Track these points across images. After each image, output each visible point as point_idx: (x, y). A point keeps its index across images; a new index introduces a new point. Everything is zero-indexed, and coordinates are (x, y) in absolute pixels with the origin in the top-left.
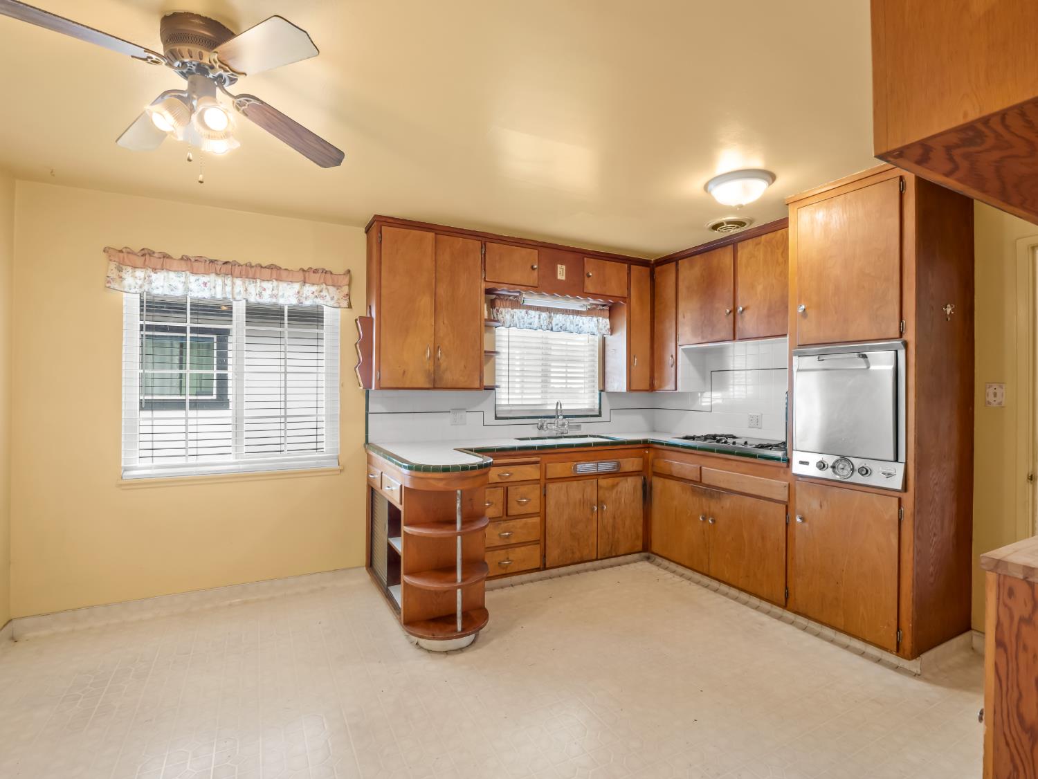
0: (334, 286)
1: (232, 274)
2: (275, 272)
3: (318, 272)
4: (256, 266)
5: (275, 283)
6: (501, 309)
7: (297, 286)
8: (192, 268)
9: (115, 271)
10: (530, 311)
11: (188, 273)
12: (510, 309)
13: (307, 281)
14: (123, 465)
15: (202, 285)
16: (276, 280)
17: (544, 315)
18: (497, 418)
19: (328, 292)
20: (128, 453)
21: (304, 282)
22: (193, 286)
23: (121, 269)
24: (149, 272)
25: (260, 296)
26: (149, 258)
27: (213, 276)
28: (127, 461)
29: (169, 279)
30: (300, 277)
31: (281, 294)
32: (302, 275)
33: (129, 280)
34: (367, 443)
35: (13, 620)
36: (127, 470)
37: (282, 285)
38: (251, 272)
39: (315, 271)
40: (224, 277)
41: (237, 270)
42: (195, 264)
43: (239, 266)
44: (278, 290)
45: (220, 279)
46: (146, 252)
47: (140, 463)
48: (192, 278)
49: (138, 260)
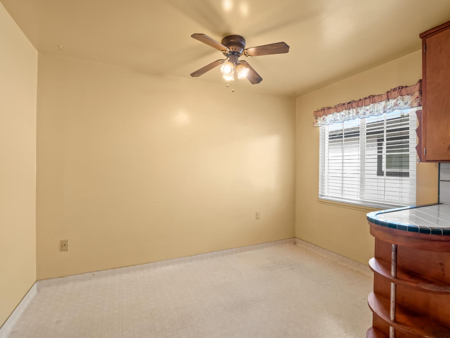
0: (408, 95)
1: (352, 107)
2: (371, 99)
3: (396, 90)
4: (363, 99)
5: (371, 105)
7: (383, 103)
8: (337, 109)
9: (315, 120)
11: (335, 113)
13: (390, 98)
14: (320, 193)
15: (341, 116)
16: (372, 103)
19: (403, 100)
20: (322, 189)
21: (388, 99)
22: (338, 118)
23: (316, 118)
24: (324, 117)
25: (364, 114)
26: (324, 111)
27: (344, 111)
28: (322, 192)
29: (330, 117)
30: (386, 97)
31: (376, 110)
32: (386, 95)
33: (319, 122)
34: (439, 203)
35: (295, 237)
36: (322, 196)
37: (376, 105)
38: (360, 104)
39: (394, 90)
40: (349, 110)
41: (354, 104)
42: (338, 108)
43: (355, 102)
44: (374, 108)
45: (347, 111)
46: (323, 109)
47: (326, 194)
48: (338, 114)
49: (321, 113)
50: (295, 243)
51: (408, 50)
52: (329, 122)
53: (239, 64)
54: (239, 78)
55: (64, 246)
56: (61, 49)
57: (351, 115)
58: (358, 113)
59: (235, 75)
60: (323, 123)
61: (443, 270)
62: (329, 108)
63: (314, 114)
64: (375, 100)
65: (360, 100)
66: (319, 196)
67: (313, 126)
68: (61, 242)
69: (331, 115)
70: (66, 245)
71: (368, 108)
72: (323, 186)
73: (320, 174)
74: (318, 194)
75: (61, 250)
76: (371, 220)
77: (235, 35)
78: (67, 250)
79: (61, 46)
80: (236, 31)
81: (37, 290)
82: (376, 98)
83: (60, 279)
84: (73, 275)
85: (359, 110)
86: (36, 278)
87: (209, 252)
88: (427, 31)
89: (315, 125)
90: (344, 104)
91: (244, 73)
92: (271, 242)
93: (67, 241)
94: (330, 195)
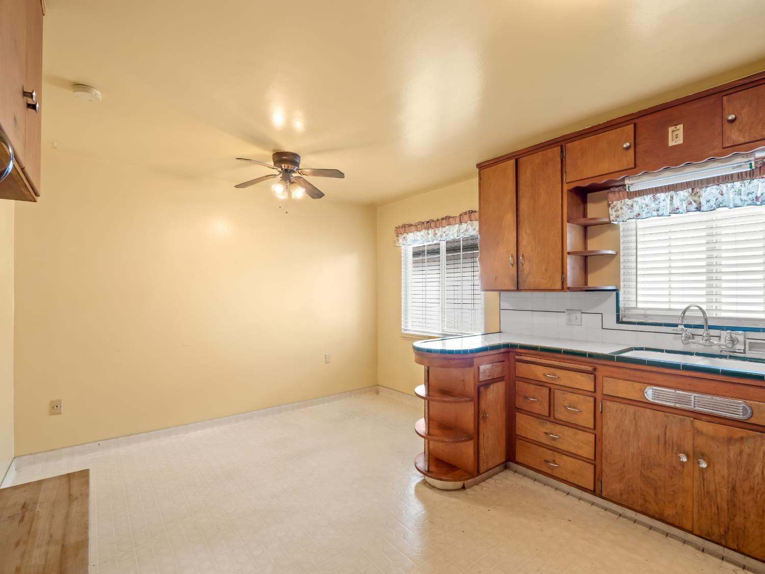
1: (431, 228)
2: (447, 220)
3: (467, 214)
5: (447, 227)
6: (615, 203)
7: (457, 227)
8: (417, 228)
9: (396, 238)
10: (658, 195)
11: (415, 232)
12: (627, 200)
14: (403, 327)
16: (448, 225)
17: (684, 194)
18: (619, 321)
19: (472, 226)
20: (406, 323)
21: (461, 222)
22: (419, 238)
23: (398, 236)
24: (405, 235)
25: (441, 236)
26: (405, 229)
27: (424, 231)
28: (406, 326)
29: (410, 236)
30: (458, 220)
31: (451, 233)
32: (459, 218)
33: (401, 241)
34: (500, 332)
35: (378, 385)
36: (406, 330)
37: (451, 227)
38: (438, 223)
39: (465, 213)
40: (428, 230)
41: (433, 225)
42: (418, 226)
43: (433, 221)
44: (450, 231)
45: (426, 231)
46: (404, 226)
47: (410, 328)
48: (418, 233)
49: (402, 230)
50: (377, 393)
51: (466, 177)
52: (409, 242)
53: (293, 183)
54: (293, 197)
55: (56, 408)
56: (56, 148)
57: (430, 236)
58: (435, 234)
59: (290, 194)
60: (404, 242)
61: (464, 385)
62: (410, 225)
63: (395, 231)
64: (450, 222)
65: (438, 220)
66: (403, 331)
67: (395, 246)
68: (52, 402)
69: (412, 234)
70: (59, 407)
71: (444, 229)
72: (406, 319)
73: (403, 304)
74: (401, 329)
75: (52, 414)
76: (418, 350)
77: (288, 152)
78: (61, 413)
79: (56, 144)
80: (288, 148)
81: (16, 470)
82: (451, 220)
83: (50, 453)
84: (69, 447)
85: (437, 231)
86: (13, 453)
87: (262, 409)
88: (481, 163)
89: (396, 244)
90: (423, 223)
91: (299, 193)
92: (345, 392)
93: (60, 401)
94: (414, 329)
